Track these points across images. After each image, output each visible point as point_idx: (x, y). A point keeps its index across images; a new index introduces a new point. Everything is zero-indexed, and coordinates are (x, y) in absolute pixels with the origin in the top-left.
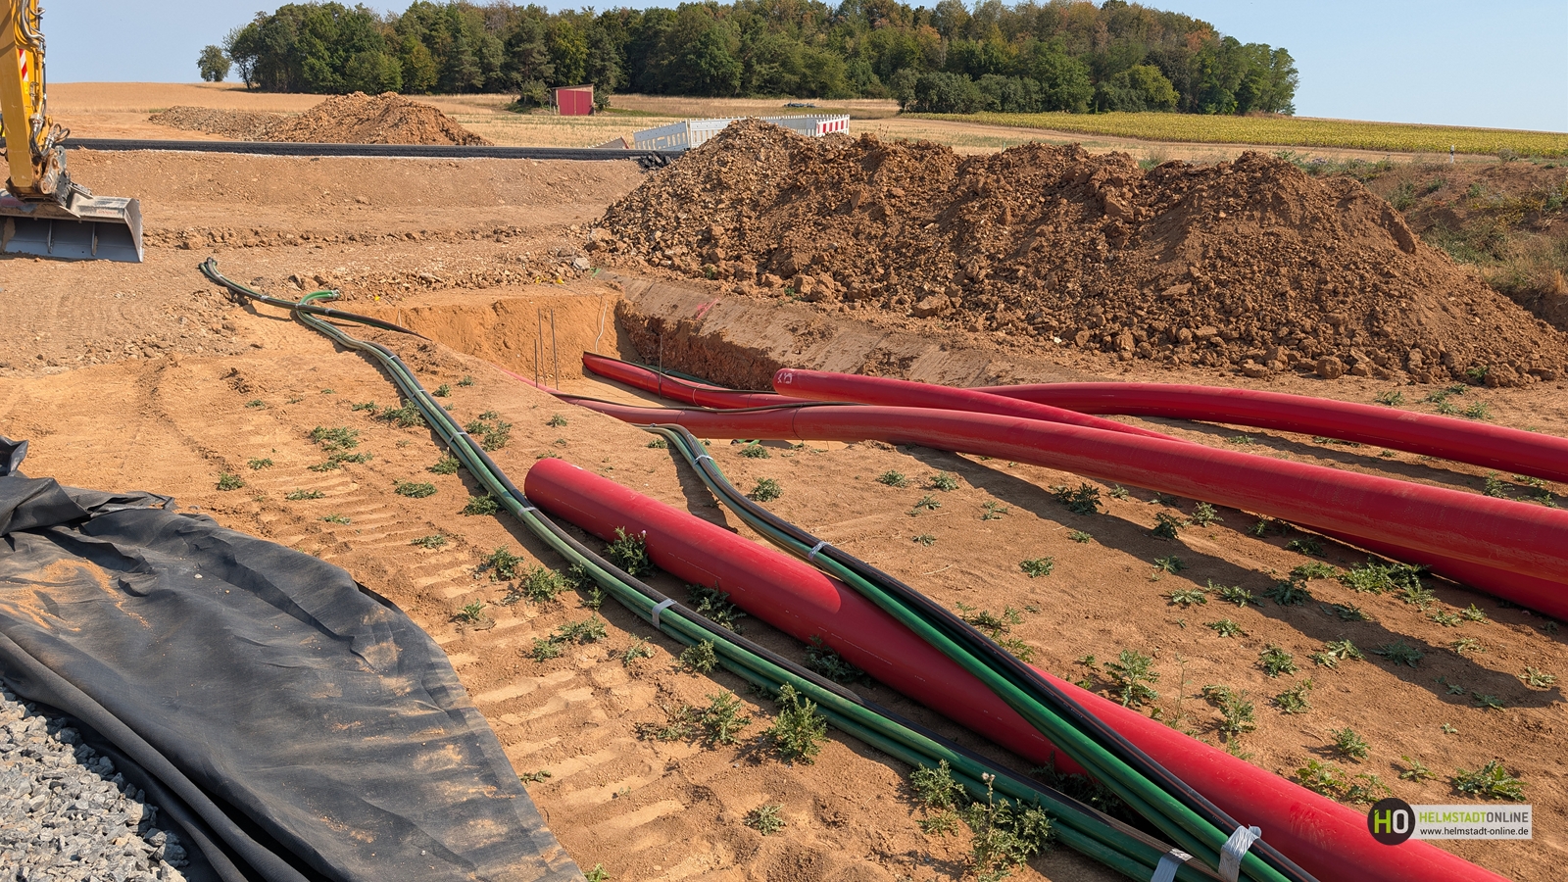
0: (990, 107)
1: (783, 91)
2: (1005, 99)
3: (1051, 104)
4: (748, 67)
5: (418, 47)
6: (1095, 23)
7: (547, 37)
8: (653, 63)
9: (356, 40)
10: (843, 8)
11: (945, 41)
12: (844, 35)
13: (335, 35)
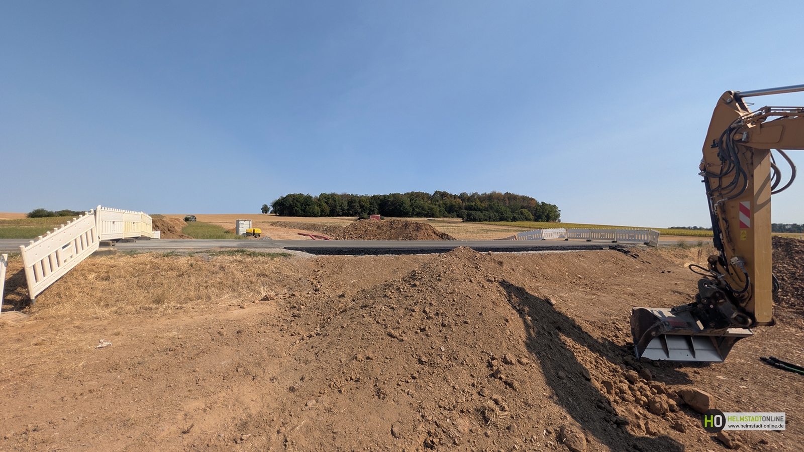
0: (486, 220)
1: (422, 216)
2: (490, 218)
3: (501, 219)
4: (413, 209)
5: (324, 205)
6: (504, 198)
7: (359, 202)
8: (387, 208)
9: (308, 203)
10: (434, 195)
11: (464, 203)
12: (435, 202)
13: (302, 201)
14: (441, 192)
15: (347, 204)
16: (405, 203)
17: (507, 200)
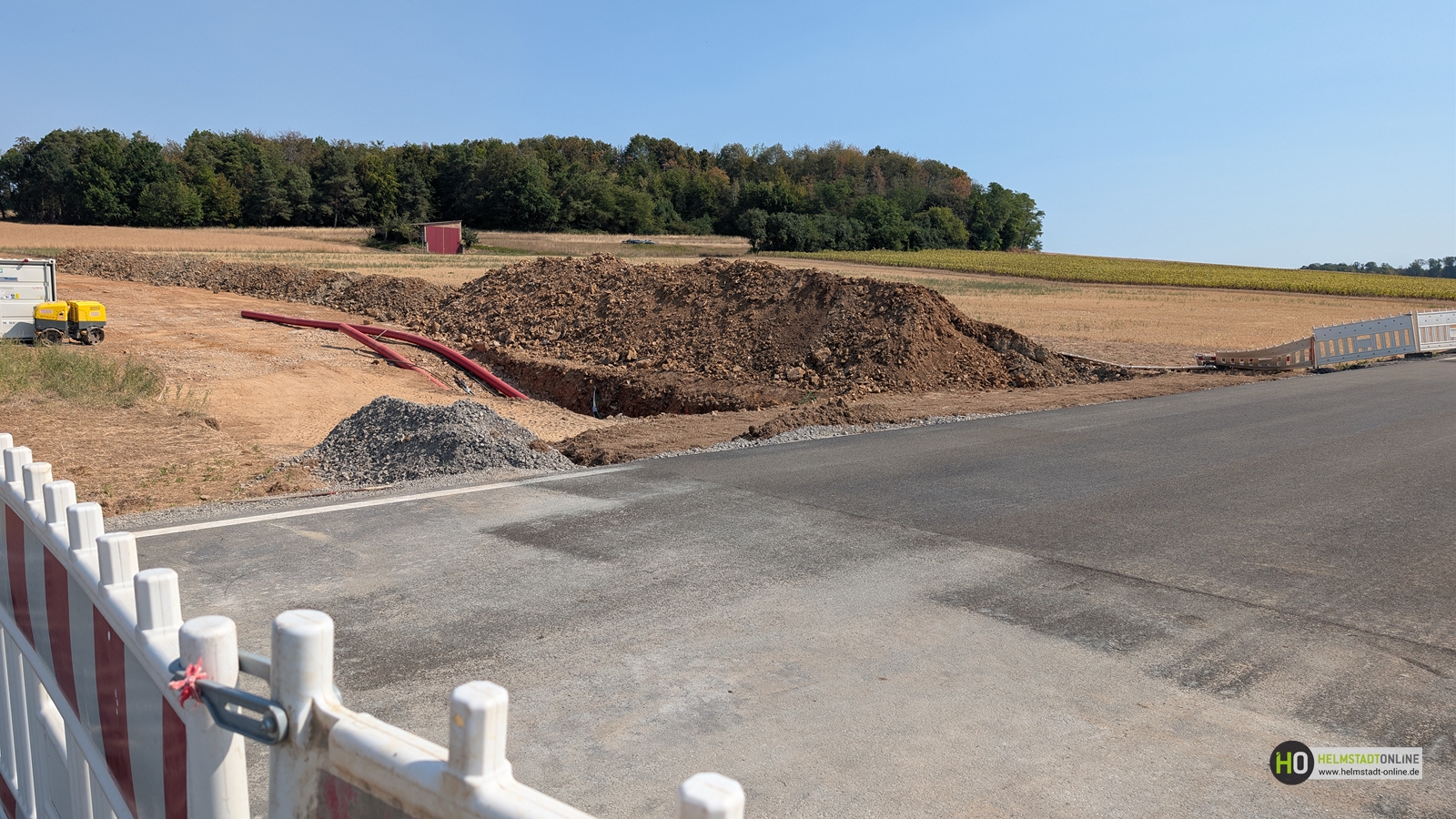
0: (826, 245)
1: (596, 227)
4: (565, 203)
5: (215, 179)
6: (869, 169)
7: (359, 170)
8: (464, 196)
9: (146, 169)
10: (630, 150)
11: (737, 184)
12: (636, 175)
13: (120, 161)
14: (653, 142)
15: (309, 179)
16: (532, 179)
17: (880, 173)
